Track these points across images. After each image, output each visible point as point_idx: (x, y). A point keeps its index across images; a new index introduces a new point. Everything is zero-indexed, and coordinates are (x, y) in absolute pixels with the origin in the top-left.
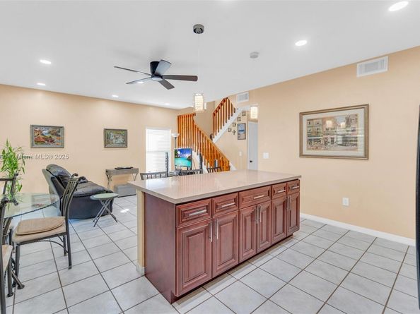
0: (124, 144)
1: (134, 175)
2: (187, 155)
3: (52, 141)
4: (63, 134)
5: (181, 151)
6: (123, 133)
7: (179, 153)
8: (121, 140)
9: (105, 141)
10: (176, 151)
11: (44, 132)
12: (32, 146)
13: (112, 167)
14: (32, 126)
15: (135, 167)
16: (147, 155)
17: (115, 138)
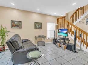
0: (41, 28)
1: (44, 38)
2: (65, 32)
3: (18, 26)
4: (21, 24)
5: (61, 30)
6: (40, 24)
7: (60, 31)
8: (40, 26)
9: (35, 27)
10: (58, 30)
11: (15, 23)
12: (11, 28)
13: (37, 35)
14: (11, 21)
15: (44, 35)
16: (48, 31)
17: (38, 26)
